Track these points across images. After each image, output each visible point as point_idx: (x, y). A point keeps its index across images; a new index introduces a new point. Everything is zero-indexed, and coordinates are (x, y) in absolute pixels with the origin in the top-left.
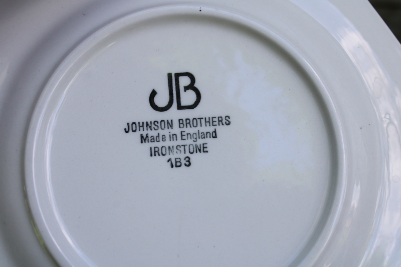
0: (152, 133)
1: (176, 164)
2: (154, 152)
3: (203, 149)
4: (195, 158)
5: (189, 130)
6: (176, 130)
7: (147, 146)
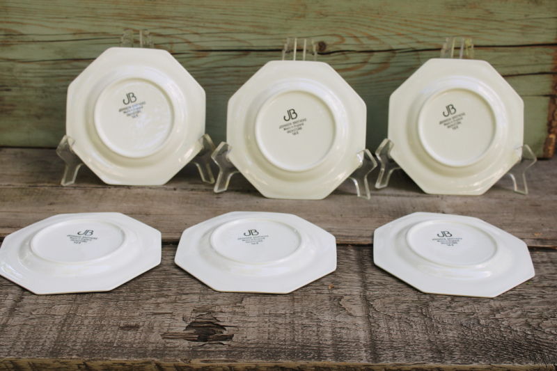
0: (286, 127)
1: (295, 134)
2: (289, 132)
3: (300, 129)
4: (299, 131)
5: (296, 124)
6: (293, 125)
7: (286, 131)
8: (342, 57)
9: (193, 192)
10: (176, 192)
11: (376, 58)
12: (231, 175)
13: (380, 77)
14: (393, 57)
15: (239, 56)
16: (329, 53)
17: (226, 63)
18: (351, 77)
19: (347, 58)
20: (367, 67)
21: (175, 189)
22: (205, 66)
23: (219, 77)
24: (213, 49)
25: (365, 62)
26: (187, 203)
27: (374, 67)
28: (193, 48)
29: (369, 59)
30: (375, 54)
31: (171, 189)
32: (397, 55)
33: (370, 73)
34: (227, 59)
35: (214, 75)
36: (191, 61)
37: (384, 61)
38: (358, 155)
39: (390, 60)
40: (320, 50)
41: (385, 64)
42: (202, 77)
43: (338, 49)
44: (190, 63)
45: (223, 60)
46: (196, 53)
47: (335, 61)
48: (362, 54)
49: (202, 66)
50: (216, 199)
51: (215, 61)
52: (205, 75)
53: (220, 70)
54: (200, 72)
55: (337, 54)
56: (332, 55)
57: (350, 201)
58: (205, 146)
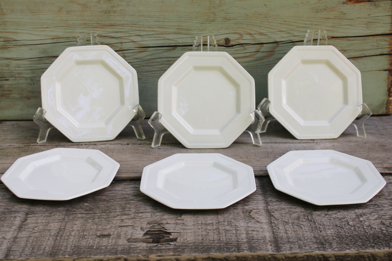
8: (242, 48)
9: (141, 146)
10: (129, 146)
11: (265, 48)
12: (163, 135)
13: (269, 62)
14: (277, 47)
15: (169, 50)
16: (232, 46)
17: (160, 56)
18: (248, 62)
19: (245, 49)
20: (259, 55)
21: (128, 144)
22: (145, 58)
23: (156, 65)
24: (151, 46)
25: (258, 52)
26: (137, 153)
27: (264, 54)
28: (137, 46)
29: (260, 49)
30: (265, 45)
31: (125, 144)
32: (280, 45)
33: (261, 59)
34: (160, 53)
35: (152, 64)
36: (135, 55)
37: (271, 50)
38: (251, 114)
39: (275, 49)
40: (226, 44)
41: (271, 52)
42: (143, 66)
43: (239, 43)
44: (135, 56)
45: (158, 53)
46: (139, 50)
47: (237, 51)
48: (255, 46)
49: (143, 58)
50: (157, 150)
51: (152, 54)
52: (146, 64)
53: (156, 60)
54: (142, 63)
55: (238, 46)
56: (234, 47)
57: (252, 147)
58: (138, 113)
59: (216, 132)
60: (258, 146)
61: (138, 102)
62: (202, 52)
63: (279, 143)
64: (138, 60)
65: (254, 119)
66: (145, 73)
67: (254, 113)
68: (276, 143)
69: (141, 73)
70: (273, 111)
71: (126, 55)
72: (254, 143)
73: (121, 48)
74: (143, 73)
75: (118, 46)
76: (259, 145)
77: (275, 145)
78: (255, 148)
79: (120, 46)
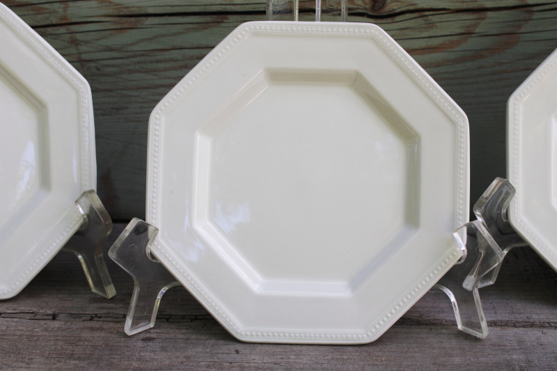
8: (420, 21)
9: (94, 324)
10: (56, 324)
11: (490, 23)
12: (164, 290)
13: (500, 64)
14: (527, 20)
15: (205, 25)
16: (393, 15)
17: (178, 41)
18: (438, 65)
19: (431, 25)
20: (472, 43)
21: (54, 317)
22: (135, 48)
23: (165, 70)
24: (151, 11)
25: (468, 34)
27: (487, 42)
28: (110, 12)
29: (476, 25)
30: (490, 14)
31: (46, 317)
32: (536, 16)
33: (477, 55)
34: (179, 33)
35: (154, 66)
36: (105, 38)
37: (507, 30)
38: (456, 235)
39: (520, 27)
40: (373, 8)
41: (509, 36)
42: (131, 72)
43: (412, 8)
44: (104, 42)
45: (173, 35)
46: (115, 22)
47: (406, 32)
48: (460, 16)
49: (130, 48)
50: (140, 344)
51: (155, 37)
52: (137, 67)
53: (168, 55)
54: (126, 61)
55: (408, 16)
56: (398, 18)
57: (454, 343)
58: (88, 216)
59: (336, 289)
60: (477, 339)
61: (92, 183)
62: (297, 22)
63: (542, 326)
64: (113, 54)
65: (464, 248)
66: (135, 93)
67: (465, 230)
68: (532, 325)
69: (124, 92)
70: (522, 219)
71: (79, 37)
72: (460, 327)
73: (64, 17)
74: (129, 93)
75: (55, 12)
76: (479, 335)
77: (532, 335)
78: (466, 344)
79: (61, 10)
